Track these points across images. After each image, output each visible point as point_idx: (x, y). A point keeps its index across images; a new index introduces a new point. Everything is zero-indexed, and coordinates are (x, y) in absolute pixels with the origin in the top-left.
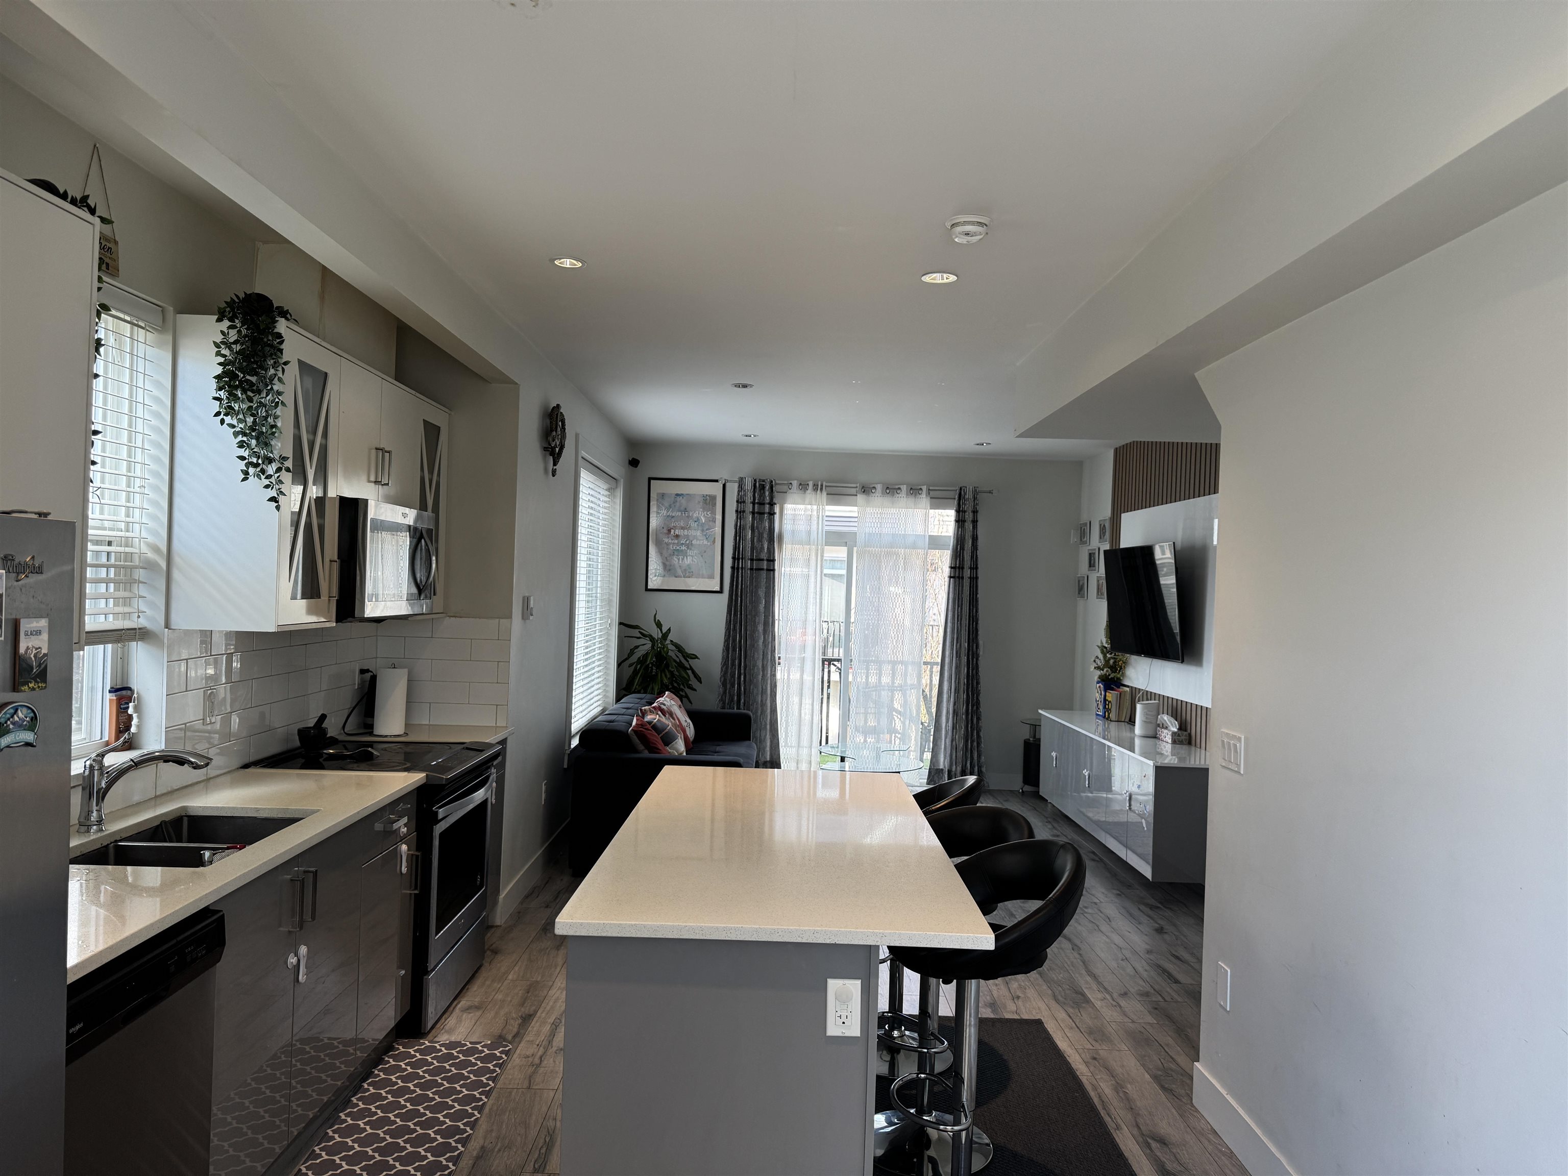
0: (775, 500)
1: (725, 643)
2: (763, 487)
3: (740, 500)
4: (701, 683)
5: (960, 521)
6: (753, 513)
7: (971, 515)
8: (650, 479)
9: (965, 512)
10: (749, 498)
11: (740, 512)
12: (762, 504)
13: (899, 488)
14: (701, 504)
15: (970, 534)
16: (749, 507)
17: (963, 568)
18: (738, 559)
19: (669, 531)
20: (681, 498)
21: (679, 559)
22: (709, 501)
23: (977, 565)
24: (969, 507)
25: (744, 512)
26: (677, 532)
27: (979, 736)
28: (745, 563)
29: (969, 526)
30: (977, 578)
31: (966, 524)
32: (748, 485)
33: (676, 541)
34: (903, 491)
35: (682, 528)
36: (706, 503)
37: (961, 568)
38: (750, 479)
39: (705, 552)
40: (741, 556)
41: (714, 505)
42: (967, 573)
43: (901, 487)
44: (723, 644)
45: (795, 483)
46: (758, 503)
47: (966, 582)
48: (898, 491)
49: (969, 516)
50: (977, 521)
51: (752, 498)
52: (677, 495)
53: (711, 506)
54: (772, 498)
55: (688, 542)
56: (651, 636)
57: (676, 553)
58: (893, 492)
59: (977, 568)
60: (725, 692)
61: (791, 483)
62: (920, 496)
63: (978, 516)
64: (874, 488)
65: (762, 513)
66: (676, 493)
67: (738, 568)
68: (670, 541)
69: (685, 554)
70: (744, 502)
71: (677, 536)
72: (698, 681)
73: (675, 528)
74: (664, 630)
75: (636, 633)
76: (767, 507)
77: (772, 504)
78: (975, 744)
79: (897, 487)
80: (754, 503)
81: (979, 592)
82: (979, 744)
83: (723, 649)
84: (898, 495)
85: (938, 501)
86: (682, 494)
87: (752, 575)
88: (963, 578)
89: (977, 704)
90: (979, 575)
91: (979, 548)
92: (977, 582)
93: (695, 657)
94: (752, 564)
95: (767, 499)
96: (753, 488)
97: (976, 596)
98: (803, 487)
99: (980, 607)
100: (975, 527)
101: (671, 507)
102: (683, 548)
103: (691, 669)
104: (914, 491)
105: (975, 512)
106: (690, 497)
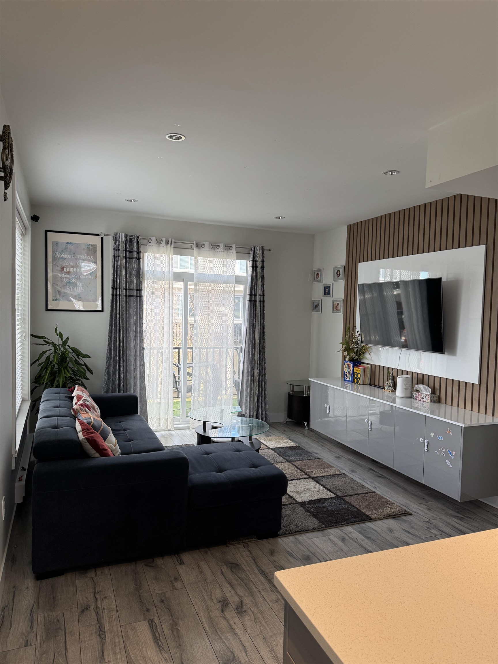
0: (141, 250)
1: (108, 346)
2: (131, 241)
3: (116, 249)
4: (92, 374)
5: (254, 267)
6: (126, 257)
7: (261, 263)
8: (47, 231)
9: (257, 261)
10: (122, 247)
11: (117, 257)
12: (131, 252)
13: (219, 246)
14: (86, 250)
15: (260, 275)
16: (123, 254)
17: (256, 295)
18: (116, 289)
19: (63, 269)
20: (71, 245)
21: (70, 289)
22: (91, 250)
23: (264, 293)
24: (259, 258)
25: (119, 256)
26: (68, 270)
27: (265, 394)
28: (121, 291)
29: (259, 270)
30: (264, 301)
31: (258, 269)
32: (122, 239)
33: (68, 276)
34: (221, 247)
35: (73, 267)
36: (89, 250)
37: (255, 295)
38: (123, 234)
39: (90, 284)
40: (118, 287)
41: (95, 251)
42: (259, 298)
43: (220, 244)
44: (107, 346)
45: (153, 239)
46: (129, 251)
47: (258, 304)
48: (218, 247)
49: (259, 264)
50: (264, 267)
51: (125, 248)
52: (68, 243)
53: (93, 253)
54: (138, 248)
55: (77, 277)
56: (53, 343)
57: (68, 284)
58: (214, 248)
59: (264, 295)
60: (109, 379)
61: (150, 239)
62: (231, 251)
63: (264, 264)
64: (204, 244)
65: (131, 258)
66: (67, 242)
67: (116, 295)
68: (63, 276)
69: (75, 285)
70: (119, 250)
71: (69, 273)
72: (90, 373)
73: (67, 266)
74: (64, 339)
75: (41, 341)
76: (135, 255)
77: (138, 252)
78: (263, 398)
79: (217, 244)
80: (126, 251)
81: (265, 309)
82: (265, 398)
83: (107, 350)
84: (217, 250)
85: (240, 255)
86: (71, 243)
87: (126, 299)
88: (256, 301)
89: (264, 375)
90: (265, 300)
91: (265, 284)
92: (264, 304)
93: (87, 356)
94: (126, 292)
95: (135, 249)
96: (125, 240)
97: (264, 312)
98: (159, 241)
99: (266, 318)
100: (263, 271)
101: (63, 252)
102: (74, 280)
103: (85, 365)
104: (228, 248)
105: (263, 262)
106: (77, 245)
